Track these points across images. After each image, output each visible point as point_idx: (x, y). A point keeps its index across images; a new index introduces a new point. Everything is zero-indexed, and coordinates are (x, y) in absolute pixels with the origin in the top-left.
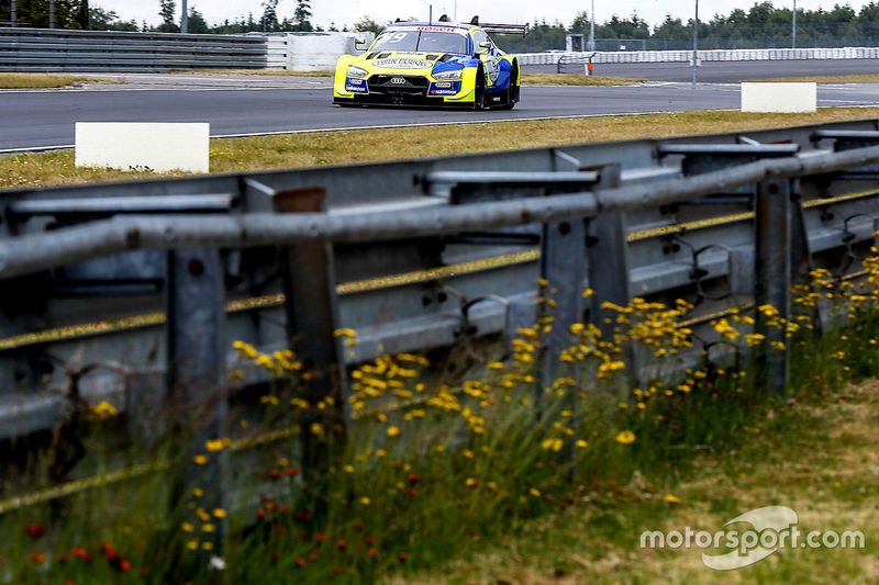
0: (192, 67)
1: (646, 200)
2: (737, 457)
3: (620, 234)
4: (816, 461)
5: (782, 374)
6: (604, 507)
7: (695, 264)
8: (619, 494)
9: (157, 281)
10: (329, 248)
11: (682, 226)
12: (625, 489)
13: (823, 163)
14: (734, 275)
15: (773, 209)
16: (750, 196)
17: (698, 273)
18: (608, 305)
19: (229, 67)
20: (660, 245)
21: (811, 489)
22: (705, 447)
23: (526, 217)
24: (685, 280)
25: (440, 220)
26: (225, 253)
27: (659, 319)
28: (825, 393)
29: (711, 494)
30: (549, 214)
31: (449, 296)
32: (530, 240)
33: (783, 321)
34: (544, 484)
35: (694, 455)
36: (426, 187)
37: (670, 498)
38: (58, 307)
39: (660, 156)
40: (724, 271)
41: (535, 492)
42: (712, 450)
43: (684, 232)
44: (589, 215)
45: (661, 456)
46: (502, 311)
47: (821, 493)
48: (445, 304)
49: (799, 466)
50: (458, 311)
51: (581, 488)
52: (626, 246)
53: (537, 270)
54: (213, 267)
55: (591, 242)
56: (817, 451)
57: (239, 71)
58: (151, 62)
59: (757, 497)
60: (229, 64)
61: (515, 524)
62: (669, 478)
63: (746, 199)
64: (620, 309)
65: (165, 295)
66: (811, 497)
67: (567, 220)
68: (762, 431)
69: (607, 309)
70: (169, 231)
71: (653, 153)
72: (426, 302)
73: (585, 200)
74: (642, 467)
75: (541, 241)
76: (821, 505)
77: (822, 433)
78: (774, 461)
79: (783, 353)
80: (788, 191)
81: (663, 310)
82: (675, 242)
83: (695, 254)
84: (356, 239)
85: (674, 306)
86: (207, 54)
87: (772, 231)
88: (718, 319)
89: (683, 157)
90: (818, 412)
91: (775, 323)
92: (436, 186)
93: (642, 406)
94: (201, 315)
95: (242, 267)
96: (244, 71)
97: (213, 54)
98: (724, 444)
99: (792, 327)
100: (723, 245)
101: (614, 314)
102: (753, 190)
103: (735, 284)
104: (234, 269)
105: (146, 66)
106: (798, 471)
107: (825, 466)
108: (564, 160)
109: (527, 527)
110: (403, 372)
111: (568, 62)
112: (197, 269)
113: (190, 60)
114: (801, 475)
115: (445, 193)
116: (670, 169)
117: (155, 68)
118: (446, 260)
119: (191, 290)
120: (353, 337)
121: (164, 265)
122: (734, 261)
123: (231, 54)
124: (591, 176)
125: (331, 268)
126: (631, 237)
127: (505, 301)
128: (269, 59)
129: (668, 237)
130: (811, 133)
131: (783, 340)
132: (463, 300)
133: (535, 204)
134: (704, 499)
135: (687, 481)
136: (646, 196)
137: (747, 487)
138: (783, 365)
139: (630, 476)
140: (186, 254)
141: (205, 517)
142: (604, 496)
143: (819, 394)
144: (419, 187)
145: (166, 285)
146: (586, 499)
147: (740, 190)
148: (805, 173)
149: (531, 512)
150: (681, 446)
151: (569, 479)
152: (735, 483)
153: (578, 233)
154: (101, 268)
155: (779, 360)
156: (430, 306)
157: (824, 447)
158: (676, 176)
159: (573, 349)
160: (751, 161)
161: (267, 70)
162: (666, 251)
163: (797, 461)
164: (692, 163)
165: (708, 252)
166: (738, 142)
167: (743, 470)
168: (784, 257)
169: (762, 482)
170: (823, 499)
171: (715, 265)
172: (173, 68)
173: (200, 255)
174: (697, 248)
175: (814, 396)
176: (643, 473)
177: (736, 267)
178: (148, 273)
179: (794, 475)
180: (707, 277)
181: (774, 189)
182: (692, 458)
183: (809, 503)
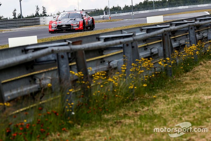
0: (24, 26)
1: (142, 38)
2: (165, 88)
3: (137, 46)
4: (181, 88)
5: (171, 72)
6: (141, 100)
7: (151, 52)
8: (144, 97)
9: (55, 60)
10: (84, 52)
11: (147, 44)
12: (144, 96)
13: (175, 28)
14: (159, 53)
15: (166, 39)
16: (161, 36)
17: (152, 53)
18: (137, 60)
19: (32, 25)
20: (143, 48)
21: (182, 93)
22: (158, 87)
23: (121, 43)
24: (149, 55)
25: (105, 44)
26: (68, 53)
27: (147, 62)
28: (180, 76)
29: (162, 95)
30: (125, 42)
31: (106, 61)
32: (121, 48)
33: (170, 61)
34: (129, 96)
35: (156, 89)
36: (99, 39)
37: (154, 97)
38: (35, 67)
39: (142, 30)
40: (157, 52)
41: (128, 98)
42: (160, 88)
43: (148, 45)
44: (132, 42)
45: (150, 90)
46: (117, 63)
47: (184, 93)
48: (105, 62)
49: (178, 89)
50: (107, 64)
51: (136, 97)
52: (138, 49)
53: (123, 54)
54: (66, 56)
55: (133, 47)
56: (181, 86)
57: (34, 26)
58: (15, 26)
59: (171, 95)
60: (32, 24)
61: (125, 104)
62: (153, 94)
63: (160, 37)
64: (139, 61)
65: (57, 63)
66: (182, 94)
67: (128, 43)
68: (169, 84)
69: (137, 61)
70: (58, 49)
71: (140, 29)
72: (101, 62)
73: (131, 39)
74: (147, 92)
75: (123, 48)
76: (184, 95)
77: (181, 83)
78: (173, 89)
79: (171, 68)
80: (168, 35)
81: (148, 60)
82: (146, 47)
83: (151, 50)
84: (91, 49)
85: (149, 59)
86: (27, 23)
87: (166, 43)
88: (159, 61)
89: (146, 30)
90: (179, 79)
91: (169, 62)
92: (101, 39)
93: (146, 79)
94: (64, 66)
95: (71, 56)
96: (35, 26)
97: (28, 23)
98: (162, 87)
99: (172, 62)
100: (157, 47)
101: (138, 61)
102: (161, 35)
103: (159, 55)
104: (70, 56)
105: (14, 27)
106: (178, 90)
107: (183, 89)
108: (124, 32)
109: (127, 105)
110: (103, 74)
111: (105, 17)
112: (63, 57)
113: (24, 24)
114: (179, 91)
115: (103, 40)
116: (144, 32)
117: (16, 27)
118: (104, 54)
119: (62, 61)
120: (91, 69)
121: (56, 57)
122: (159, 50)
123: (32, 22)
124: (132, 34)
125: (85, 56)
126: (139, 47)
127: (117, 61)
128: (41, 22)
129: (145, 46)
130: (170, 23)
131: (171, 65)
132: (108, 61)
133: (122, 40)
134: (161, 96)
135: (156, 94)
136: (142, 37)
137: (169, 94)
138: (171, 70)
139: (145, 94)
140: (60, 54)
141: (70, 105)
142: (141, 98)
143: (179, 76)
144: (97, 39)
145: (57, 61)
146: (137, 99)
147: (159, 35)
148: (172, 31)
149: (128, 102)
150: (154, 88)
151: (133, 95)
152: (166, 93)
153: (130, 46)
154: (44, 59)
155: (170, 69)
156: (102, 63)
157: (182, 85)
158: (145, 33)
159: (132, 69)
160: (160, 29)
161: (41, 25)
162: (145, 49)
163: (177, 88)
164: (148, 31)
165: (153, 49)
166: (156, 26)
167: (167, 90)
168: (169, 48)
169: (171, 93)
170: (184, 94)
171: (155, 51)
172: (20, 26)
173: (63, 54)
174: (151, 48)
175: (178, 76)
176: (147, 93)
177: (159, 51)
178: (53, 59)
179: (177, 91)
180: (153, 54)
181: (166, 35)
182: (156, 90)
183: (182, 95)
